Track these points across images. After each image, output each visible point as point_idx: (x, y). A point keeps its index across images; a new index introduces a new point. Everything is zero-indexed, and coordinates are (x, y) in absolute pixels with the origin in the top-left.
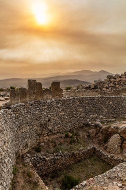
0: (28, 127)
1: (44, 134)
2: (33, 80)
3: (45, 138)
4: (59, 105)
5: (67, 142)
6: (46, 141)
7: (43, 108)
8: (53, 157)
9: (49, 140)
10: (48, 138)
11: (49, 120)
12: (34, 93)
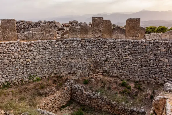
0: (80, 60)
1: (98, 72)
2: (97, 18)
3: (99, 76)
4: (127, 47)
5: (118, 89)
6: (98, 79)
7: (103, 46)
8: (90, 94)
9: (101, 79)
10: (101, 77)
11: (106, 60)
12: (100, 31)
